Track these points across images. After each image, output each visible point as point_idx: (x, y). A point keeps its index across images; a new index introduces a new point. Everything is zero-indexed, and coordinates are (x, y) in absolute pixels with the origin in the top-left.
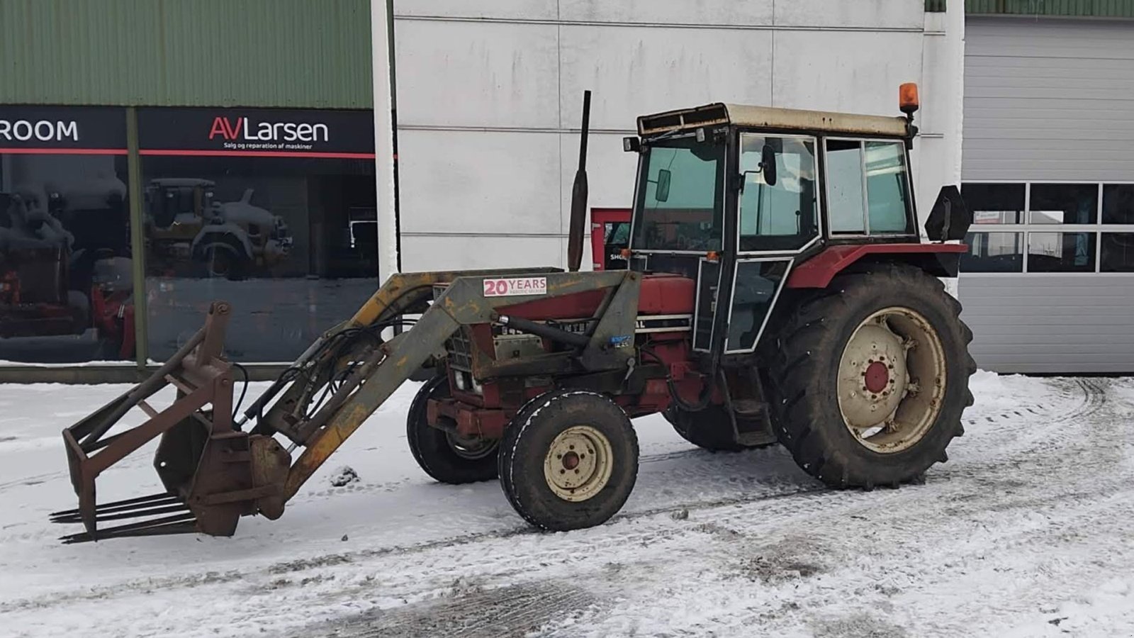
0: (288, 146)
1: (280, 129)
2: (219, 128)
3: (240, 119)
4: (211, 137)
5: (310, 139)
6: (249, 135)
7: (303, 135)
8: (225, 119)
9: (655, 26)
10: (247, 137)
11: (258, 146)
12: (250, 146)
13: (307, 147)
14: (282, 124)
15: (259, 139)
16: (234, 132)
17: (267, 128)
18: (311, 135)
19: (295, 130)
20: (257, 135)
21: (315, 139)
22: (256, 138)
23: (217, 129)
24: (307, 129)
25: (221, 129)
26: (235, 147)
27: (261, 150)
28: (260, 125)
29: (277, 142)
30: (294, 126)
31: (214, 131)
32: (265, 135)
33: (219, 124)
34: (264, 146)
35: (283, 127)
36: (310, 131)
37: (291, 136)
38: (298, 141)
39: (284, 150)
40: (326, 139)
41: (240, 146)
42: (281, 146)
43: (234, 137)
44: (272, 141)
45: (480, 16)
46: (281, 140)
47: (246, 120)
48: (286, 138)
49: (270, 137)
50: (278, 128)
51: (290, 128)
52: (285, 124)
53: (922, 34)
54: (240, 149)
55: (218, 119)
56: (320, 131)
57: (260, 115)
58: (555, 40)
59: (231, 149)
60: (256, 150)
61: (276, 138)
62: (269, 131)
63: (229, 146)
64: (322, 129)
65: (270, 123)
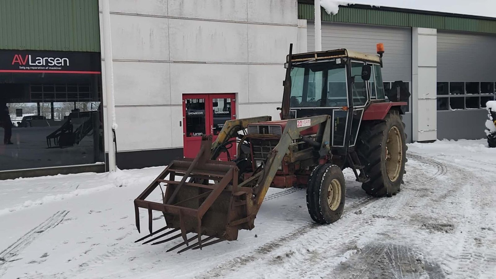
0: (50, 68)
1: (46, 60)
2: (17, 59)
3: (27, 56)
4: (13, 64)
5: (61, 65)
6: (32, 63)
7: (57, 63)
8: (20, 55)
9: (205, 20)
10: (30, 64)
11: (36, 68)
12: (32, 68)
13: (59, 68)
14: (47, 58)
15: (36, 65)
16: (24, 62)
17: (40, 60)
18: (61, 63)
19: (53, 61)
20: (35, 63)
21: (63, 65)
22: (35, 64)
23: (16, 60)
24: (59, 60)
25: (18, 60)
26: (25, 68)
27: (37, 70)
28: (37, 58)
29: (45, 66)
30: (53, 59)
31: (14, 61)
32: (40, 63)
33: (16, 57)
34: (39, 68)
35: (48, 59)
36: (61, 61)
37: (52, 63)
38: (55, 66)
39: (48, 70)
40: (68, 65)
41: (27, 68)
42: (47, 68)
43: (24, 64)
44: (43, 66)
45: (136, 13)
46: (47, 65)
47: (30, 56)
48: (49, 64)
49: (42, 64)
50: (45, 59)
51: (51, 60)
52: (49, 58)
53: (297, 27)
54: (27, 69)
55: (16, 55)
56: (65, 61)
57: (36, 54)
58: (166, 24)
59: (23, 69)
60: (35, 70)
61: (44, 64)
62: (41, 61)
63: (22, 68)
64: (66, 60)
65: (41, 58)
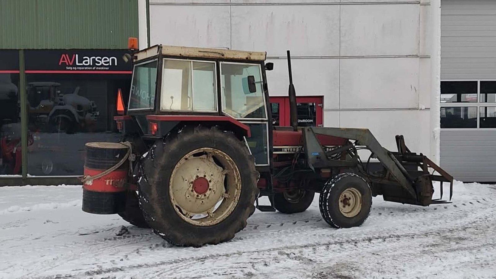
0: (97, 68)
1: (94, 60)
2: (64, 59)
3: (74, 55)
4: (60, 64)
5: (108, 64)
6: (79, 63)
7: (105, 63)
8: (67, 55)
9: (279, 4)
10: (77, 64)
11: (83, 68)
12: (79, 68)
13: (107, 68)
14: (94, 57)
15: (83, 65)
16: (71, 62)
17: (87, 59)
18: (109, 62)
19: (101, 60)
20: (82, 63)
21: (111, 64)
22: (82, 64)
23: (63, 60)
24: (106, 59)
25: (65, 60)
26: (72, 69)
27: (84, 70)
28: (84, 58)
29: (92, 66)
30: (100, 58)
31: (61, 61)
32: (86, 63)
33: (64, 57)
34: (86, 68)
35: (95, 59)
36: (108, 61)
37: (99, 63)
38: (102, 65)
39: (96, 70)
40: (116, 64)
41: (74, 68)
42: (94, 68)
43: (71, 64)
44: (90, 66)
45: (192, 2)
46: (94, 65)
47: (77, 55)
48: (96, 64)
49: (89, 64)
50: (93, 59)
51: (98, 59)
52: (96, 57)
53: (419, 5)
54: (74, 70)
55: (63, 55)
56: (113, 60)
57: (83, 53)
58: (228, 12)
59: (70, 70)
60: (82, 70)
61: (91, 64)
62: (88, 61)
63: (69, 68)
64: (114, 59)
65: (89, 57)
